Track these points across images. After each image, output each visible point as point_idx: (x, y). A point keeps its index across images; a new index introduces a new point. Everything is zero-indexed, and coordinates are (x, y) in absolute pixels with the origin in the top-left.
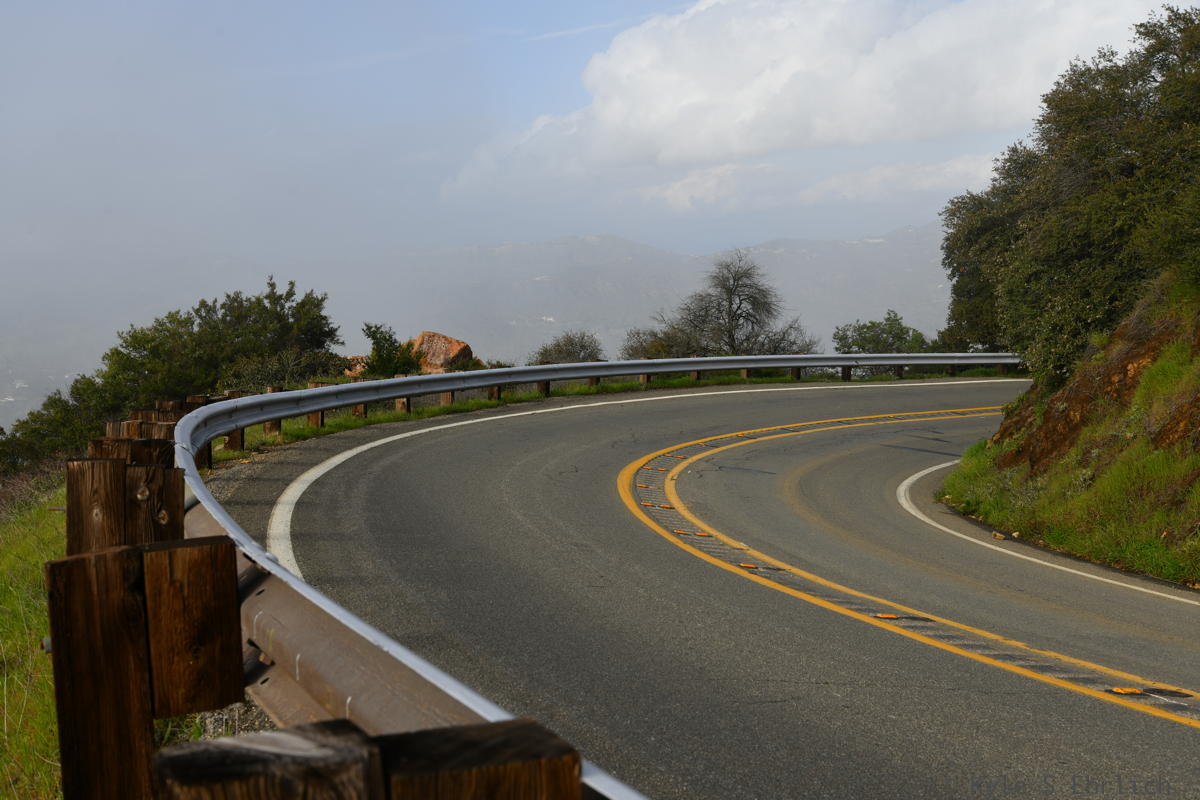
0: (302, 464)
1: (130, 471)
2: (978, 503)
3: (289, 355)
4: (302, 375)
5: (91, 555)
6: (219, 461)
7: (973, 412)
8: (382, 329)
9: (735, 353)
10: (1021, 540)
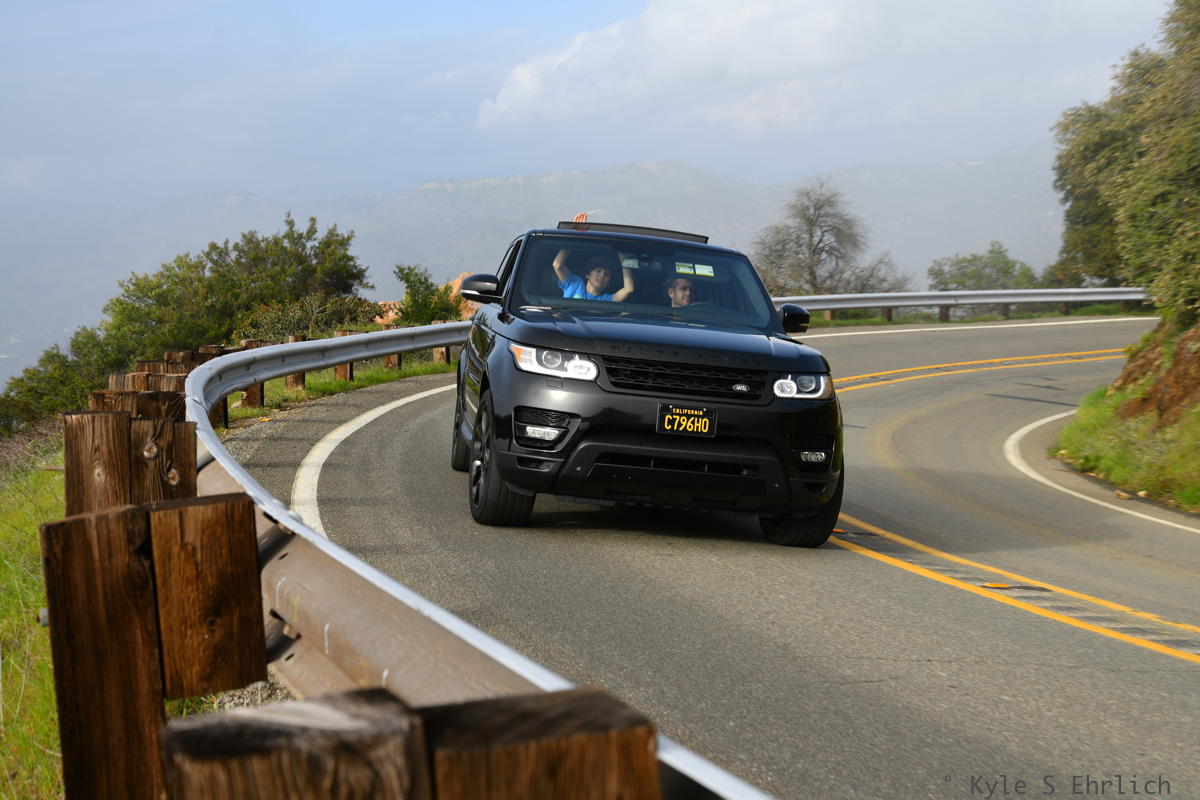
0: (330, 422)
1: (135, 425)
2: (1098, 458)
3: (313, 301)
4: (328, 324)
5: (91, 516)
6: (236, 419)
7: (1089, 356)
8: (416, 271)
9: (817, 292)
10: (1148, 500)
